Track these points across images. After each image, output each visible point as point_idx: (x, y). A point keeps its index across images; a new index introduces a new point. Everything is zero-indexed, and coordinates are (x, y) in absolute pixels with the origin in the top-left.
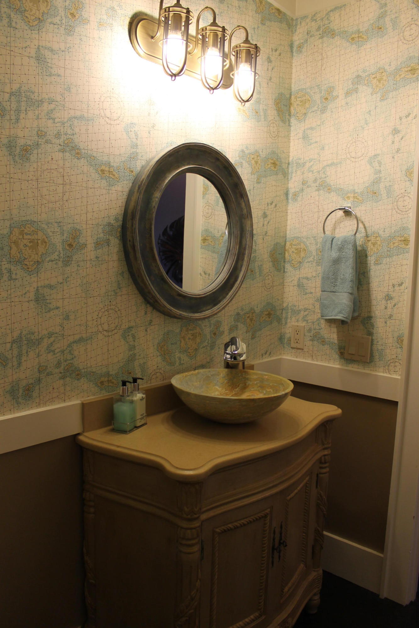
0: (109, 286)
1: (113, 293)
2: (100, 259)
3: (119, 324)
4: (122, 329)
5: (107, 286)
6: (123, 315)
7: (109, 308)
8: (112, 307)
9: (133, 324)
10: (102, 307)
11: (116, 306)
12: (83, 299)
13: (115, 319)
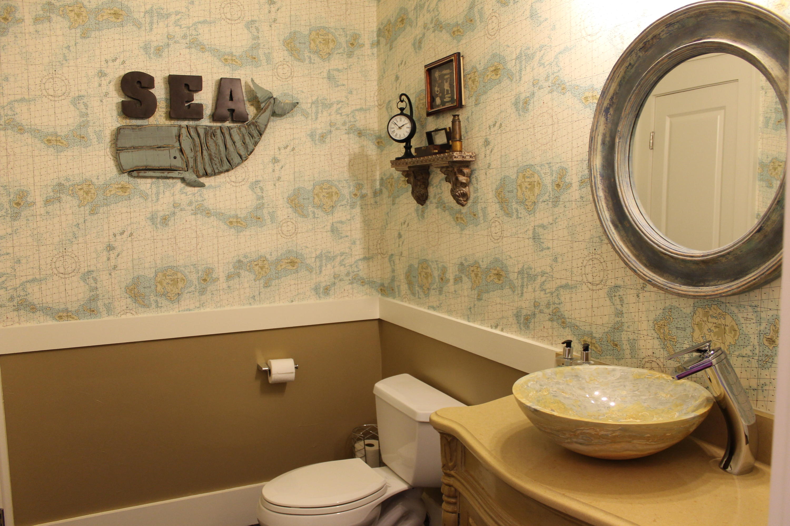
0: (594, 230)
1: (598, 239)
2: (584, 200)
3: (604, 279)
4: (608, 286)
5: (592, 231)
6: (608, 268)
7: (594, 257)
8: (597, 256)
9: (620, 282)
10: (587, 255)
11: (601, 256)
12: (569, 242)
13: (599, 271)
